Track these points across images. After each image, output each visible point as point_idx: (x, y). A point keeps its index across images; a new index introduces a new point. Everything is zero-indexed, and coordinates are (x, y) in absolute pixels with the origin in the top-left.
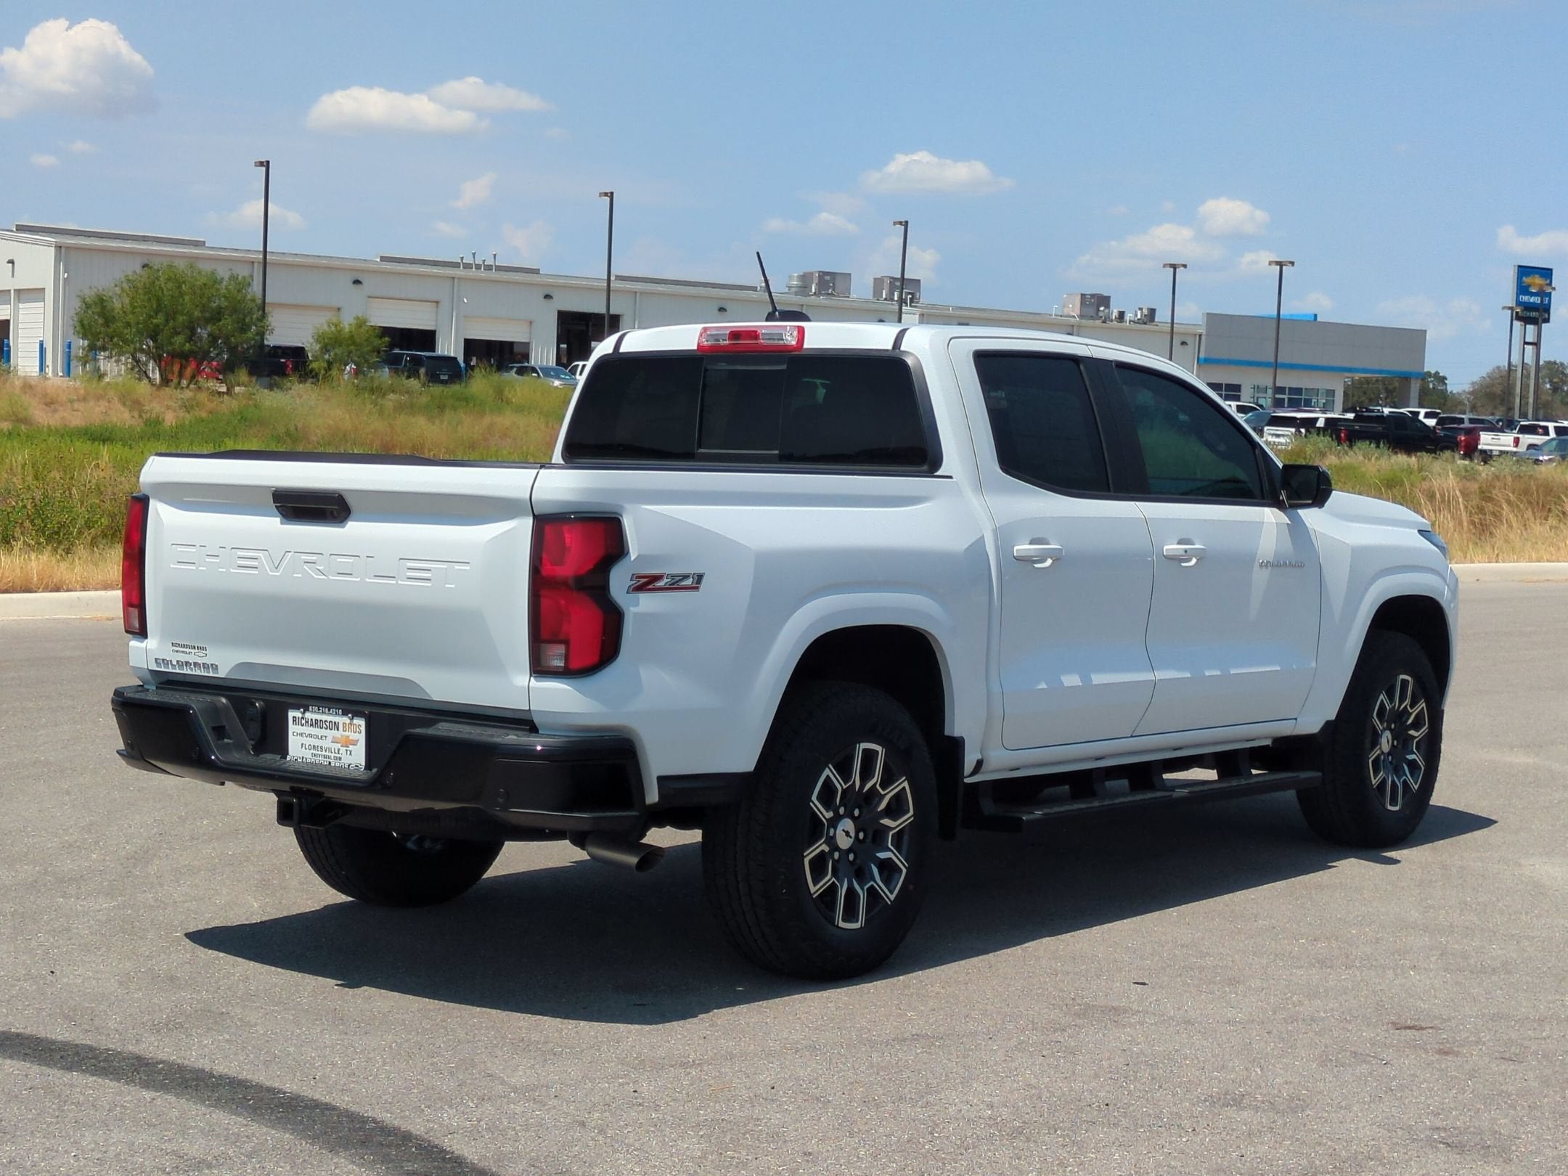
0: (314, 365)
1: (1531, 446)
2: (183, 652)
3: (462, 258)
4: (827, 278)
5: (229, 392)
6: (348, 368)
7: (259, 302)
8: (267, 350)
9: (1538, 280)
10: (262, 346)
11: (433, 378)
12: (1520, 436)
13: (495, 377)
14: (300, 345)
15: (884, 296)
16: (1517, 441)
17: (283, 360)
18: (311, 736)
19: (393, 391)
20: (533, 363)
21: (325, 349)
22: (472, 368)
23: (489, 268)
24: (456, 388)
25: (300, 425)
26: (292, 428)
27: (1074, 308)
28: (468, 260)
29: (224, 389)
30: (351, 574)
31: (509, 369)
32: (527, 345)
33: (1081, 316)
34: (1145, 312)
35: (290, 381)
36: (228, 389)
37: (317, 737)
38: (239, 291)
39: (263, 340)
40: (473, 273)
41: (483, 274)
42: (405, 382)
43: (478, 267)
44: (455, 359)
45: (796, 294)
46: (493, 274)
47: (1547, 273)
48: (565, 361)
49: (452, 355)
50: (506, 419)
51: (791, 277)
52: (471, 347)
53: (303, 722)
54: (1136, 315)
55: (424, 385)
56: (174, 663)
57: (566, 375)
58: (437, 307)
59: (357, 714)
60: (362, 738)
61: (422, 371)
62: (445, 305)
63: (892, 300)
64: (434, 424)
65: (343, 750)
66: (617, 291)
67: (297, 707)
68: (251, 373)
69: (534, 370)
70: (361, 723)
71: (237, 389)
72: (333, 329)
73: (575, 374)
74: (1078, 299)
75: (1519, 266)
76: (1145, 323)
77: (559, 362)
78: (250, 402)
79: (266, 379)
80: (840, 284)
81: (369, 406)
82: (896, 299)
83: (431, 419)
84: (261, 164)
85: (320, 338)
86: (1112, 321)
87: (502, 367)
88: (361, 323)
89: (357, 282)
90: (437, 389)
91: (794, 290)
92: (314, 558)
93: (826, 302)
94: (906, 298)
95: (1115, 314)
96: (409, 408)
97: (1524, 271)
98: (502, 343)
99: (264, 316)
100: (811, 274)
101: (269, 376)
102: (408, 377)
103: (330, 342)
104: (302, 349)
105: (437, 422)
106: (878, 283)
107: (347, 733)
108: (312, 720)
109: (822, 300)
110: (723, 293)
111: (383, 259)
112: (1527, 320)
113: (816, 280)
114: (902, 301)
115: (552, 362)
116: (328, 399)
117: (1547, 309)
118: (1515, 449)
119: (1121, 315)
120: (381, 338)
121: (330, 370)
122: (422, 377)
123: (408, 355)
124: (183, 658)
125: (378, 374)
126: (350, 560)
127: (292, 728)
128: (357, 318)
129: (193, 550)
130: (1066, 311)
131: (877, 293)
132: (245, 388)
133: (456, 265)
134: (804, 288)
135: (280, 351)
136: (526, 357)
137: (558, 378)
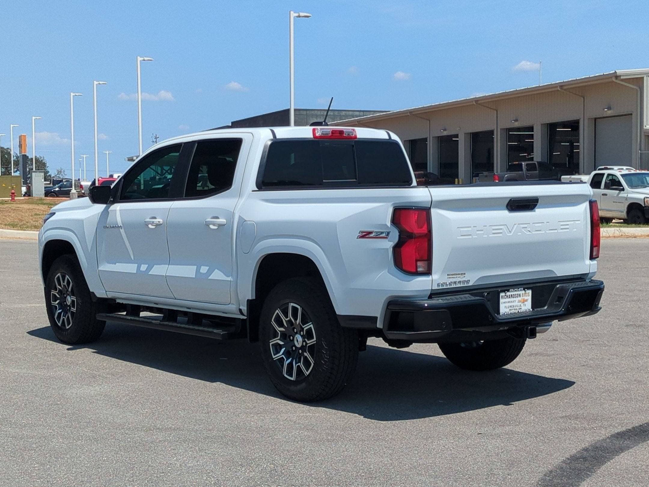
2: (453, 278)
18: (509, 302)
30: (541, 230)
37: (512, 302)
53: (506, 297)
56: (448, 283)
59: (528, 289)
60: (529, 298)
65: (522, 305)
67: (504, 291)
70: (530, 292)
92: (526, 226)
107: (524, 297)
108: (509, 295)
124: (453, 280)
126: (540, 225)
127: (501, 301)
129: (470, 229)
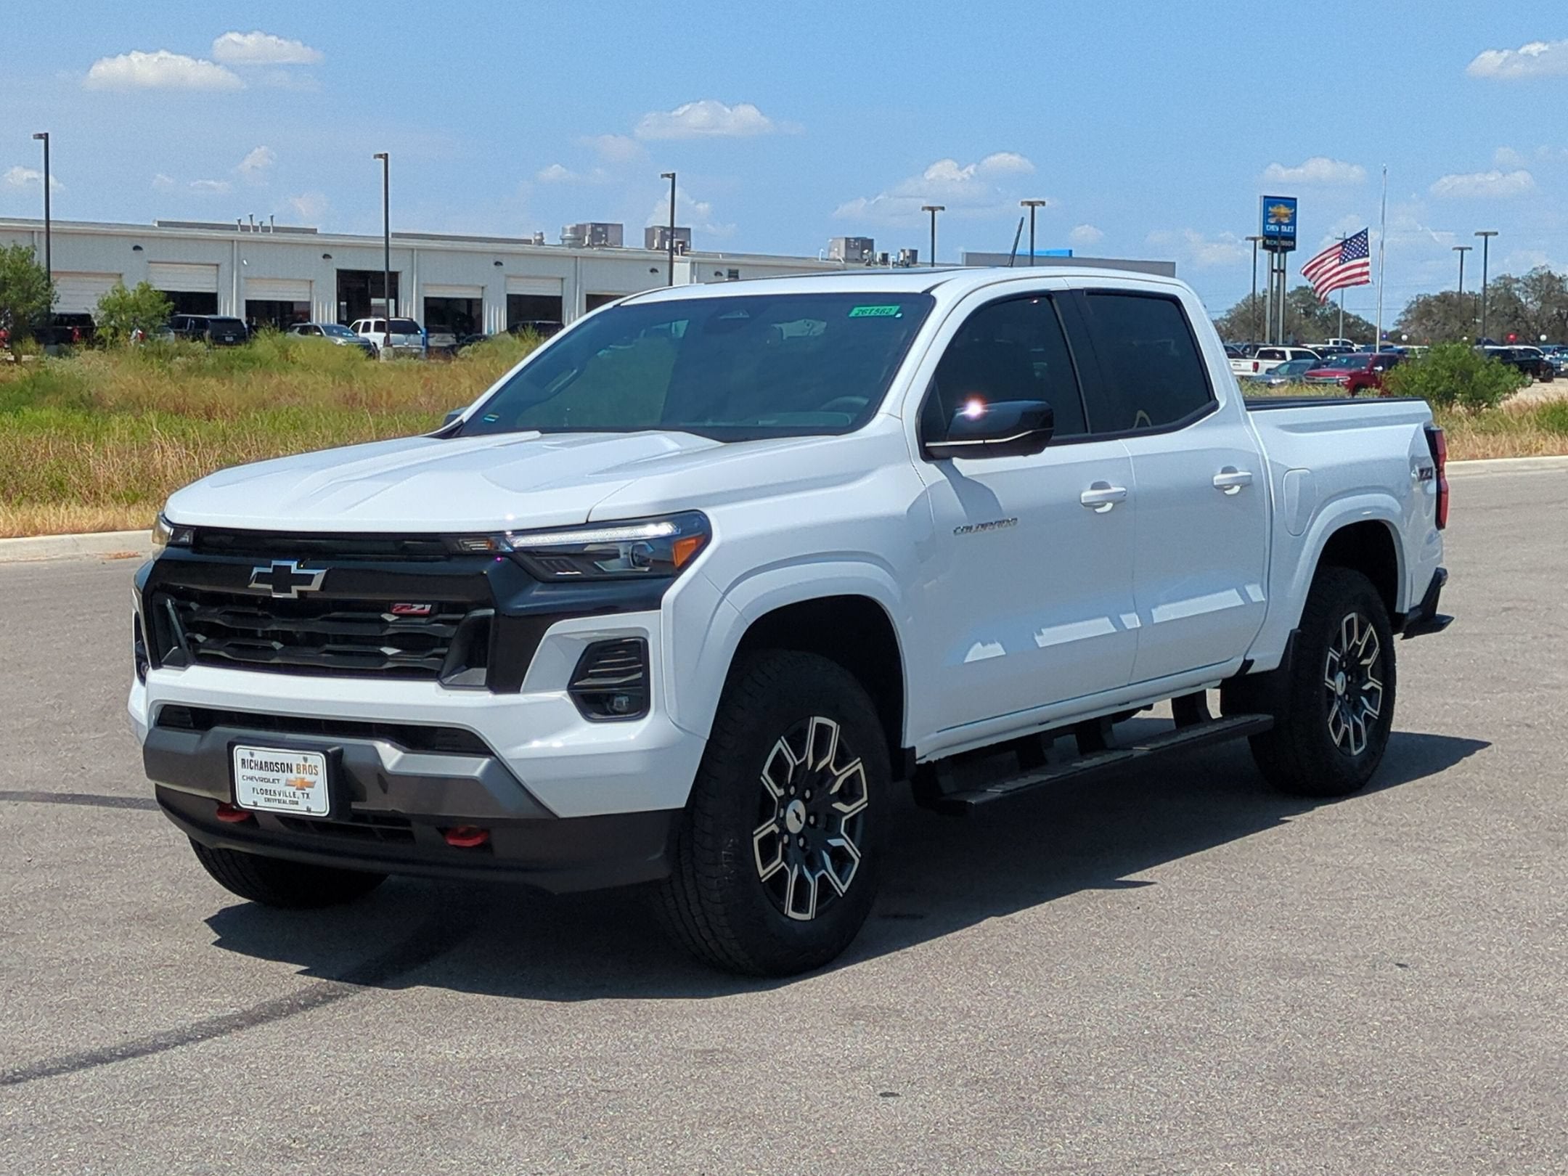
0: (100, 332)
1: (1268, 371)
3: (239, 221)
4: (600, 229)
5: (17, 360)
6: (134, 333)
7: (44, 271)
8: (53, 318)
9: (1283, 210)
10: (49, 314)
11: (218, 340)
12: (1259, 361)
13: (279, 336)
14: (85, 312)
15: (656, 245)
16: (1256, 366)
17: (69, 328)
19: (180, 355)
20: (314, 322)
21: (111, 316)
22: (256, 328)
23: (266, 229)
24: (242, 349)
25: (93, 391)
26: (85, 393)
27: (839, 252)
28: (246, 222)
29: (12, 358)
31: (292, 329)
32: (308, 304)
33: (846, 260)
34: (908, 254)
35: (78, 348)
36: (16, 358)
38: (22, 262)
39: (49, 308)
40: (251, 235)
41: (261, 236)
42: (191, 344)
43: (256, 229)
44: (239, 321)
45: (570, 246)
46: (272, 236)
47: (1291, 203)
48: (345, 318)
49: (234, 316)
50: (294, 378)
51: (564, 230)
52: (253, 307)
54: (898, 257)
55: (209, 347)
57: (348, 332)
58: (218, 270)
61: (208, 333)
62: (225, 268)
63: (664, 248)
64: (224, 385)
66: (396, 249)
68: (38, 342)
69: (317, 329)
71: (25, 358)
72: (118, 295)
73: (357, 331)
74: (843, 243)
75: (1265, 197)
76: (907, 266)
77: (340, 321)
78: (41, 371)
79: (54, 347)
80: (612, 234)
81: (158, 370)
82: (667, 247)
83: (221, 380)
84: (40, 136)
85: (103, 305)
86: (876, 263)
87: (285, 327)
88: (145, 289)
89: (137, 248)
90: (223, 351)
91: (567, 242)
93: (599, 253)
94: (677, 247)
95: (879, 257)
96: (198, 370)
97: (1270, 201)
98: (282, 303)
99: (49, 285)
100: (584, 226)
101: (56, 343)
102: (194, 340)
103: (115, 308)
104: (88, 316)
105: (227, 382)
106: (650, 232)
109: (595, 251)
110: (498, 247)
111: (160, 224)
112: (1273, 249)
113: (589, 232)
114: (672, 250)
115: (333, 320)
116: (116, 364)
117: (1292, 238)
118: (1254, 374)
119: (885, 257)
120: (165, 303)
121: (117, 335)
122: (207, 339)
123: (192, 318)
125: (164, 339)
128: (141, 284)
130: (832, 255)
131: (649, 244)
132: (32, 354)
133: (233, 228)
134: (577, 241)
135: (66, 319)
136: (308, 316)
137: (342, 336)
